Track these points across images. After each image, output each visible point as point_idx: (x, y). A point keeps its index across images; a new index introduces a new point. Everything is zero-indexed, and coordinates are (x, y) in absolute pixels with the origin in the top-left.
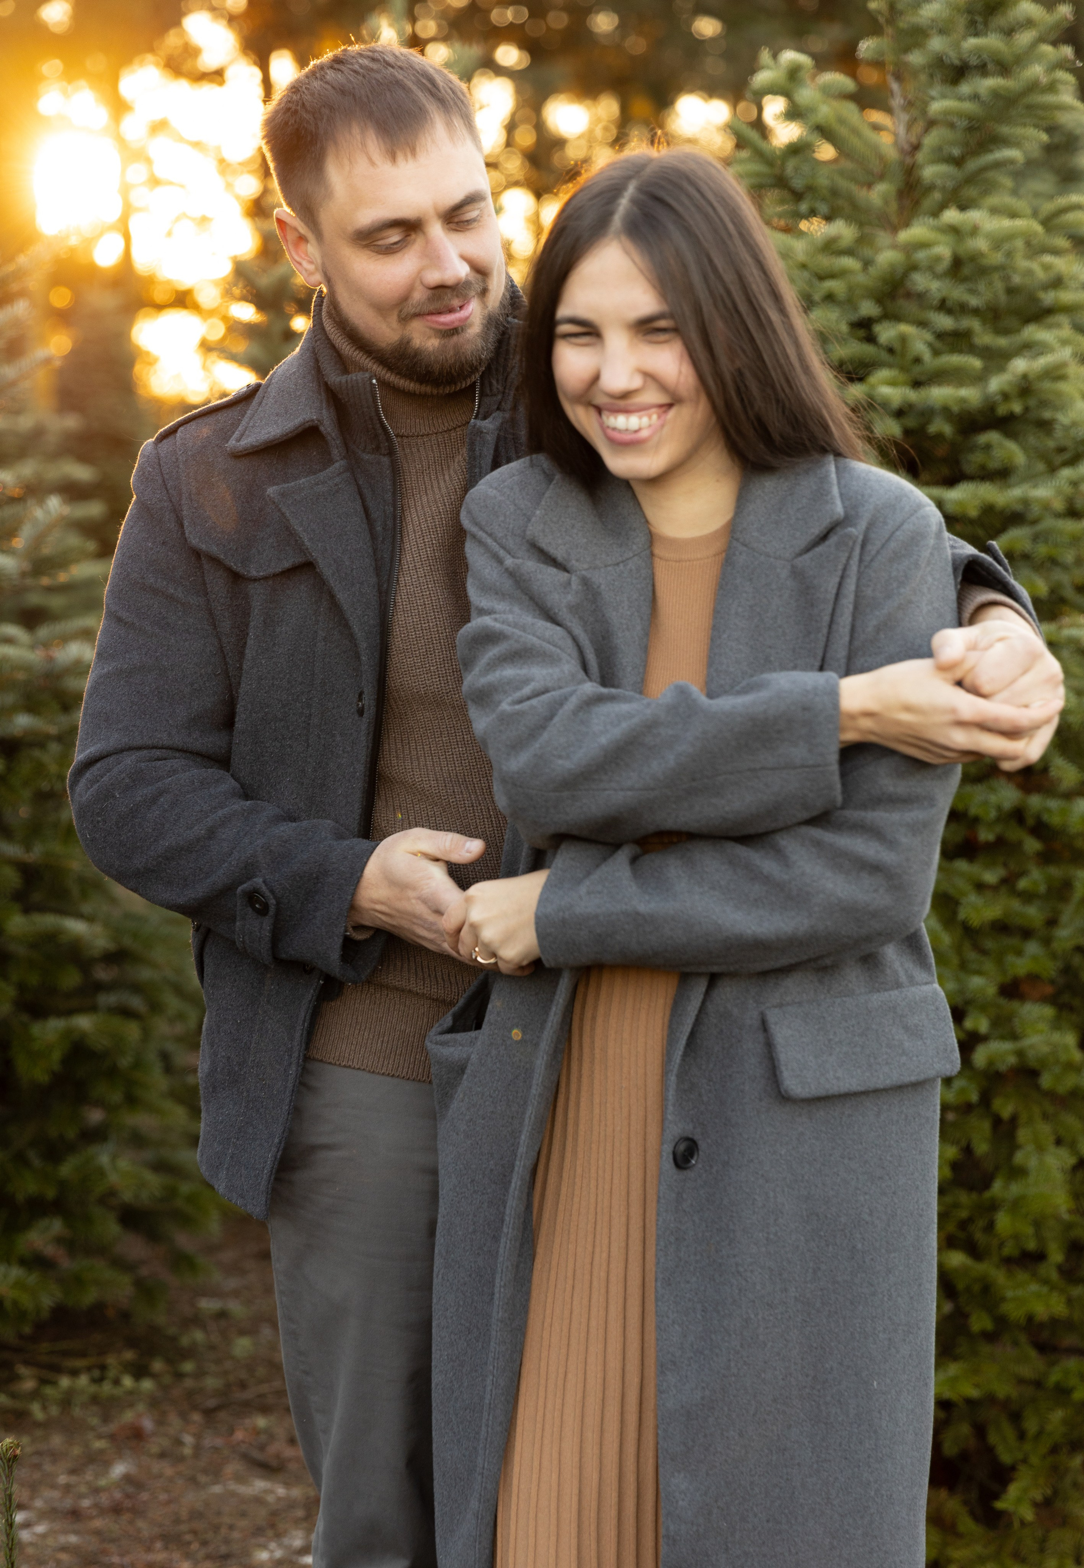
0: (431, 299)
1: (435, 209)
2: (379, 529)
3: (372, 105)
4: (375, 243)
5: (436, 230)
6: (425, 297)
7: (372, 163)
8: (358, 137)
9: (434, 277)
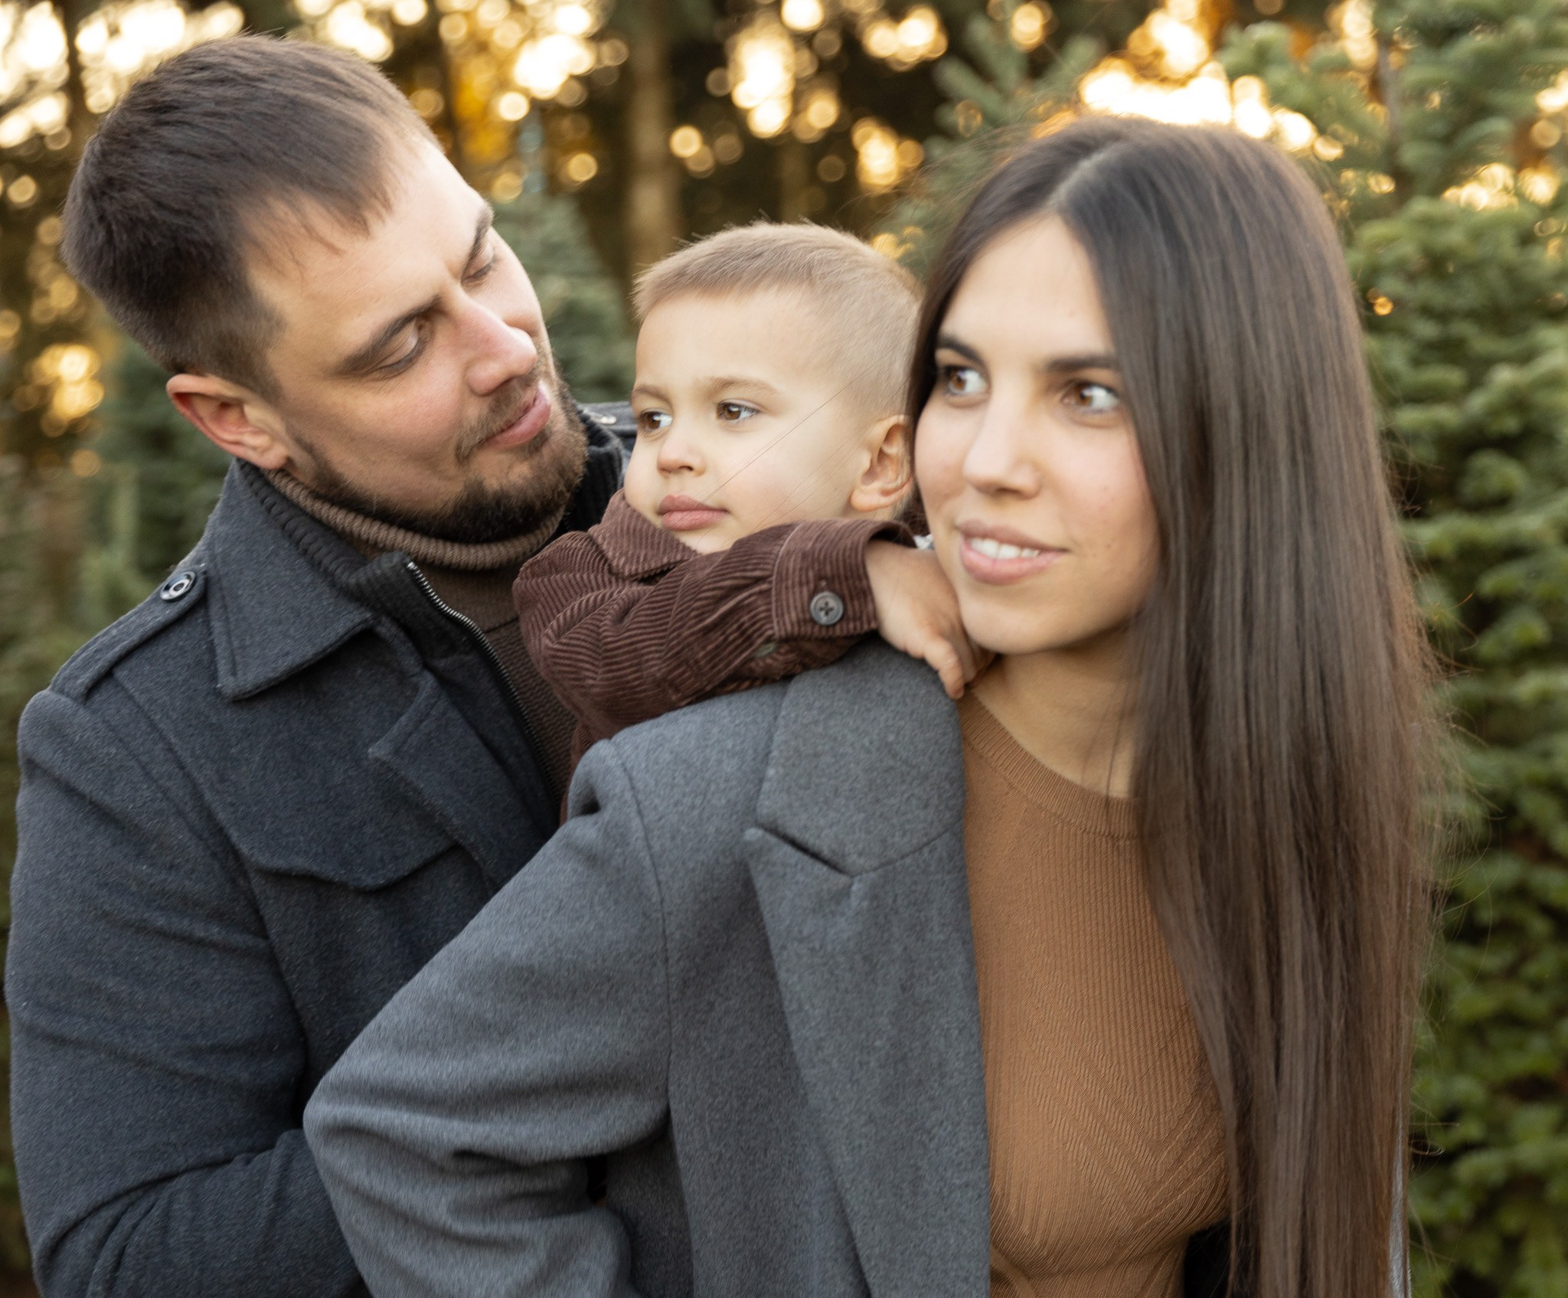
0: (496, 409)
1: (451, 269)
2: (512, 760)
3: (285, 159)
4: (382, 365)
5: (461, 299)
6: (485, 411)
7: (333, 249)
8: (293, 219)
9: (490, 372)
